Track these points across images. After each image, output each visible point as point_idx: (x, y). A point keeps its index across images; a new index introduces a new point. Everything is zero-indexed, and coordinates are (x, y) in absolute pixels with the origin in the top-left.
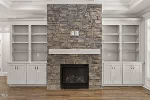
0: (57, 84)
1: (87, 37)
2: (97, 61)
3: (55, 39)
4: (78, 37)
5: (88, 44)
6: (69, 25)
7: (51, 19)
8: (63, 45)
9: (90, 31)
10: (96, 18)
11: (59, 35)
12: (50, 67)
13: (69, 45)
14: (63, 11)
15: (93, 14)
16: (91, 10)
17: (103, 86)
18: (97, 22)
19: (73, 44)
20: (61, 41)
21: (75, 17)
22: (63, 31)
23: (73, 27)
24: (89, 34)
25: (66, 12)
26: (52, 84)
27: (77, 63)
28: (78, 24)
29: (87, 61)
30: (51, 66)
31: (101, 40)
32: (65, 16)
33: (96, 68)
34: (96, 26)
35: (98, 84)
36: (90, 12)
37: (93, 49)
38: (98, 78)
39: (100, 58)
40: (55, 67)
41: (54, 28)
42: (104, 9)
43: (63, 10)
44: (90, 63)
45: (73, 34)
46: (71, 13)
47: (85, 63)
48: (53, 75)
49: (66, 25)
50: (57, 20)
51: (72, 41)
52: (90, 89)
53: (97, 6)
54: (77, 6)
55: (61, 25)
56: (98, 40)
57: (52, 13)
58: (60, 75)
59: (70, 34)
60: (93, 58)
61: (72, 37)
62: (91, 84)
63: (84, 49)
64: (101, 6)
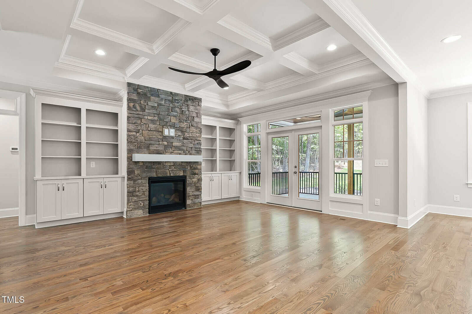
0: (143, 208)
1: (184, 138)
2: (197, 171)
3: (141, 138)
4: (172, 137)
5: (185, 148)
6: (160, 120)
7: (134, 106)
8: (152, 148)
9: (188, 130)
10: (194, 115)
11: (145, 133)
12: (132, 182)
13: (161, 148)
14: (152, 98)
15: (192, 108)
16: (189, 103)
17: (203, 204)
18: (196, 120)
19: (166, 147)
20: (149, 142)
21: (169, 109)
22: (152, 126)
23: (167, 122)
24: (187, 135)
25: (157, 99)
26: (135, 209)
27: (172, 175)
28: (173, 120)
29: (184, 171)
30: (135, 181)
31: (200, 144)
32: (156, 105)
33: (195, 180)
34: (195, 125)
35: (197, 201)
36: (188, 105)
37: (191, 154)
38: (197, 193)
39: (199, 167)
40: (140, 181)
41: (139, 122)
42: (203, 104)
43: (152, 95)
44: (188, 174)
45: (166, 132)
46: (163, 102)
47: (181, 174)
48: (137, 193)
49: (156, 118)
50: (143, 110)
51: (165, 143)
52: (187, 209)
53: (196, 99)
54: (171, 93)
55: (149, 118)
56: (198, 144)
57: (135, 97)
58: (147, 193)
59: (162, 132)
60: (191, 167)
61: (165, 138)
62: (189, 202)
63: (180, 154)
64: (200, 100)
